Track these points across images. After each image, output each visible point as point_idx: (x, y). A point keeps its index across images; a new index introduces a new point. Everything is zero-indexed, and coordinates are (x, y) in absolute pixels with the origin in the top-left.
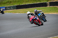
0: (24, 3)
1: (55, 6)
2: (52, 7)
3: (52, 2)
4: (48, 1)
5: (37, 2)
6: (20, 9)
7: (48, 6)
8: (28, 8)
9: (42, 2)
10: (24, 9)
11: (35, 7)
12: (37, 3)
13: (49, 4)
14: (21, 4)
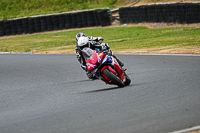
0: (23, 12)
1: (140, 25)
2: (130, 25)
3: (129, 9)
4: (115, 2)
5: (72, 9)
6: (8, 37)
7: (116, 25)
8: (40, 30)
9: (92, 8)
10: (24, 35)
11: (64, 27)
12: (74, 12)
13: (117, 15)
14: (11, 18)
